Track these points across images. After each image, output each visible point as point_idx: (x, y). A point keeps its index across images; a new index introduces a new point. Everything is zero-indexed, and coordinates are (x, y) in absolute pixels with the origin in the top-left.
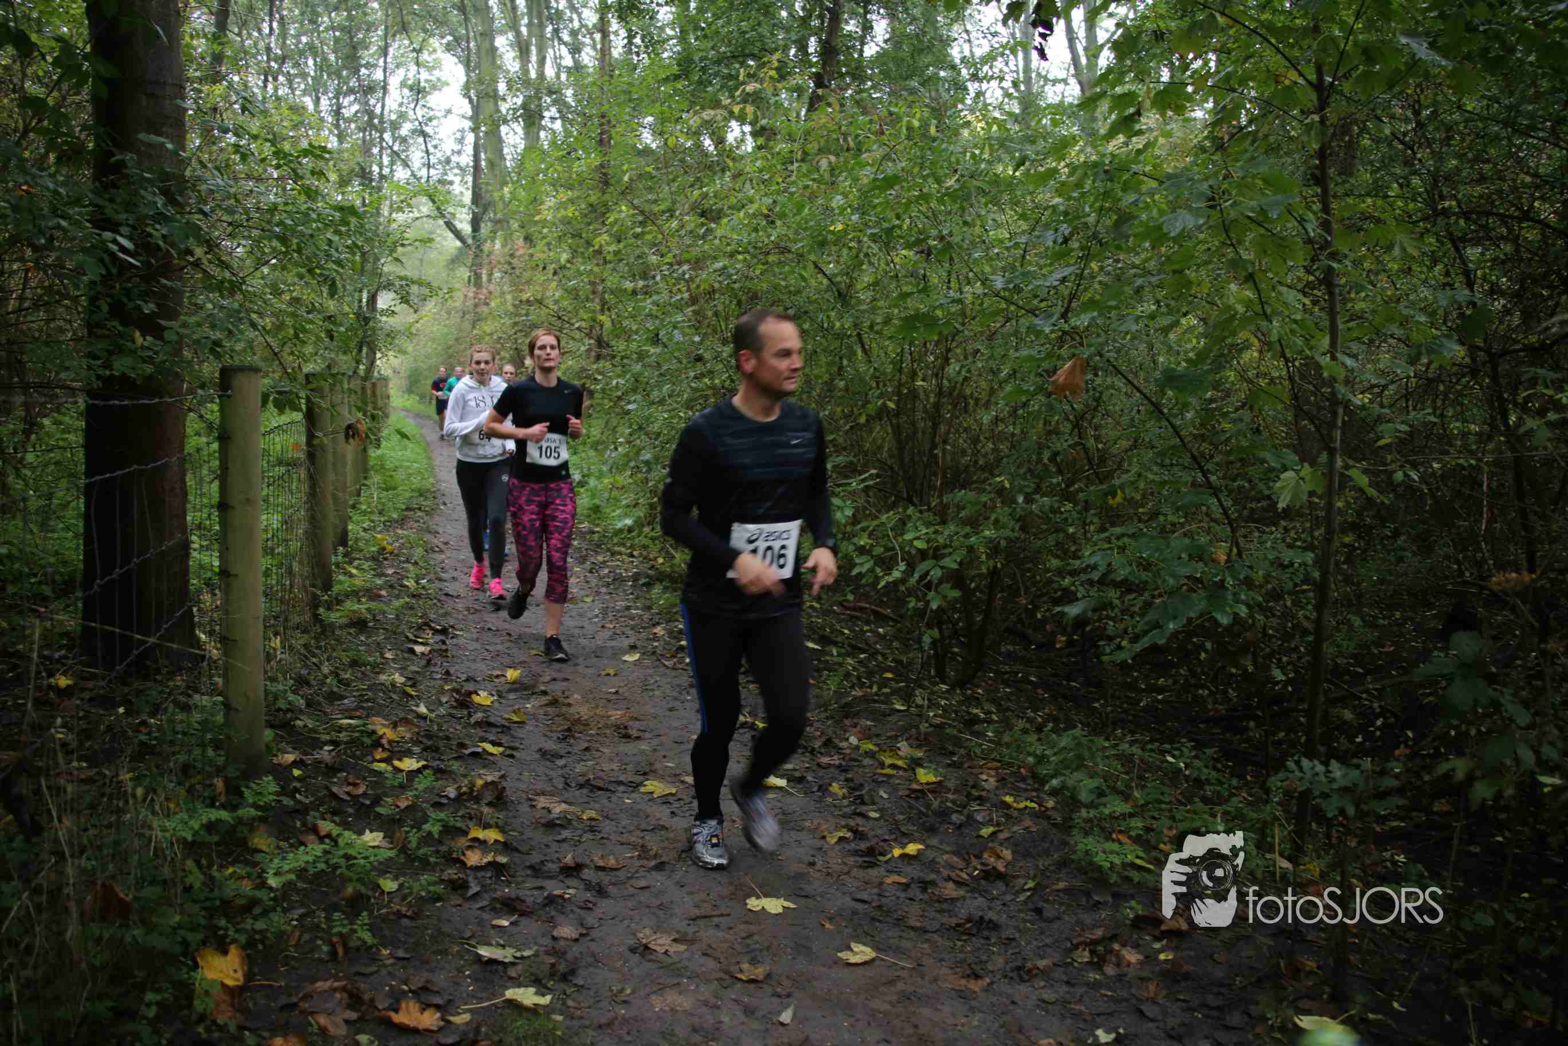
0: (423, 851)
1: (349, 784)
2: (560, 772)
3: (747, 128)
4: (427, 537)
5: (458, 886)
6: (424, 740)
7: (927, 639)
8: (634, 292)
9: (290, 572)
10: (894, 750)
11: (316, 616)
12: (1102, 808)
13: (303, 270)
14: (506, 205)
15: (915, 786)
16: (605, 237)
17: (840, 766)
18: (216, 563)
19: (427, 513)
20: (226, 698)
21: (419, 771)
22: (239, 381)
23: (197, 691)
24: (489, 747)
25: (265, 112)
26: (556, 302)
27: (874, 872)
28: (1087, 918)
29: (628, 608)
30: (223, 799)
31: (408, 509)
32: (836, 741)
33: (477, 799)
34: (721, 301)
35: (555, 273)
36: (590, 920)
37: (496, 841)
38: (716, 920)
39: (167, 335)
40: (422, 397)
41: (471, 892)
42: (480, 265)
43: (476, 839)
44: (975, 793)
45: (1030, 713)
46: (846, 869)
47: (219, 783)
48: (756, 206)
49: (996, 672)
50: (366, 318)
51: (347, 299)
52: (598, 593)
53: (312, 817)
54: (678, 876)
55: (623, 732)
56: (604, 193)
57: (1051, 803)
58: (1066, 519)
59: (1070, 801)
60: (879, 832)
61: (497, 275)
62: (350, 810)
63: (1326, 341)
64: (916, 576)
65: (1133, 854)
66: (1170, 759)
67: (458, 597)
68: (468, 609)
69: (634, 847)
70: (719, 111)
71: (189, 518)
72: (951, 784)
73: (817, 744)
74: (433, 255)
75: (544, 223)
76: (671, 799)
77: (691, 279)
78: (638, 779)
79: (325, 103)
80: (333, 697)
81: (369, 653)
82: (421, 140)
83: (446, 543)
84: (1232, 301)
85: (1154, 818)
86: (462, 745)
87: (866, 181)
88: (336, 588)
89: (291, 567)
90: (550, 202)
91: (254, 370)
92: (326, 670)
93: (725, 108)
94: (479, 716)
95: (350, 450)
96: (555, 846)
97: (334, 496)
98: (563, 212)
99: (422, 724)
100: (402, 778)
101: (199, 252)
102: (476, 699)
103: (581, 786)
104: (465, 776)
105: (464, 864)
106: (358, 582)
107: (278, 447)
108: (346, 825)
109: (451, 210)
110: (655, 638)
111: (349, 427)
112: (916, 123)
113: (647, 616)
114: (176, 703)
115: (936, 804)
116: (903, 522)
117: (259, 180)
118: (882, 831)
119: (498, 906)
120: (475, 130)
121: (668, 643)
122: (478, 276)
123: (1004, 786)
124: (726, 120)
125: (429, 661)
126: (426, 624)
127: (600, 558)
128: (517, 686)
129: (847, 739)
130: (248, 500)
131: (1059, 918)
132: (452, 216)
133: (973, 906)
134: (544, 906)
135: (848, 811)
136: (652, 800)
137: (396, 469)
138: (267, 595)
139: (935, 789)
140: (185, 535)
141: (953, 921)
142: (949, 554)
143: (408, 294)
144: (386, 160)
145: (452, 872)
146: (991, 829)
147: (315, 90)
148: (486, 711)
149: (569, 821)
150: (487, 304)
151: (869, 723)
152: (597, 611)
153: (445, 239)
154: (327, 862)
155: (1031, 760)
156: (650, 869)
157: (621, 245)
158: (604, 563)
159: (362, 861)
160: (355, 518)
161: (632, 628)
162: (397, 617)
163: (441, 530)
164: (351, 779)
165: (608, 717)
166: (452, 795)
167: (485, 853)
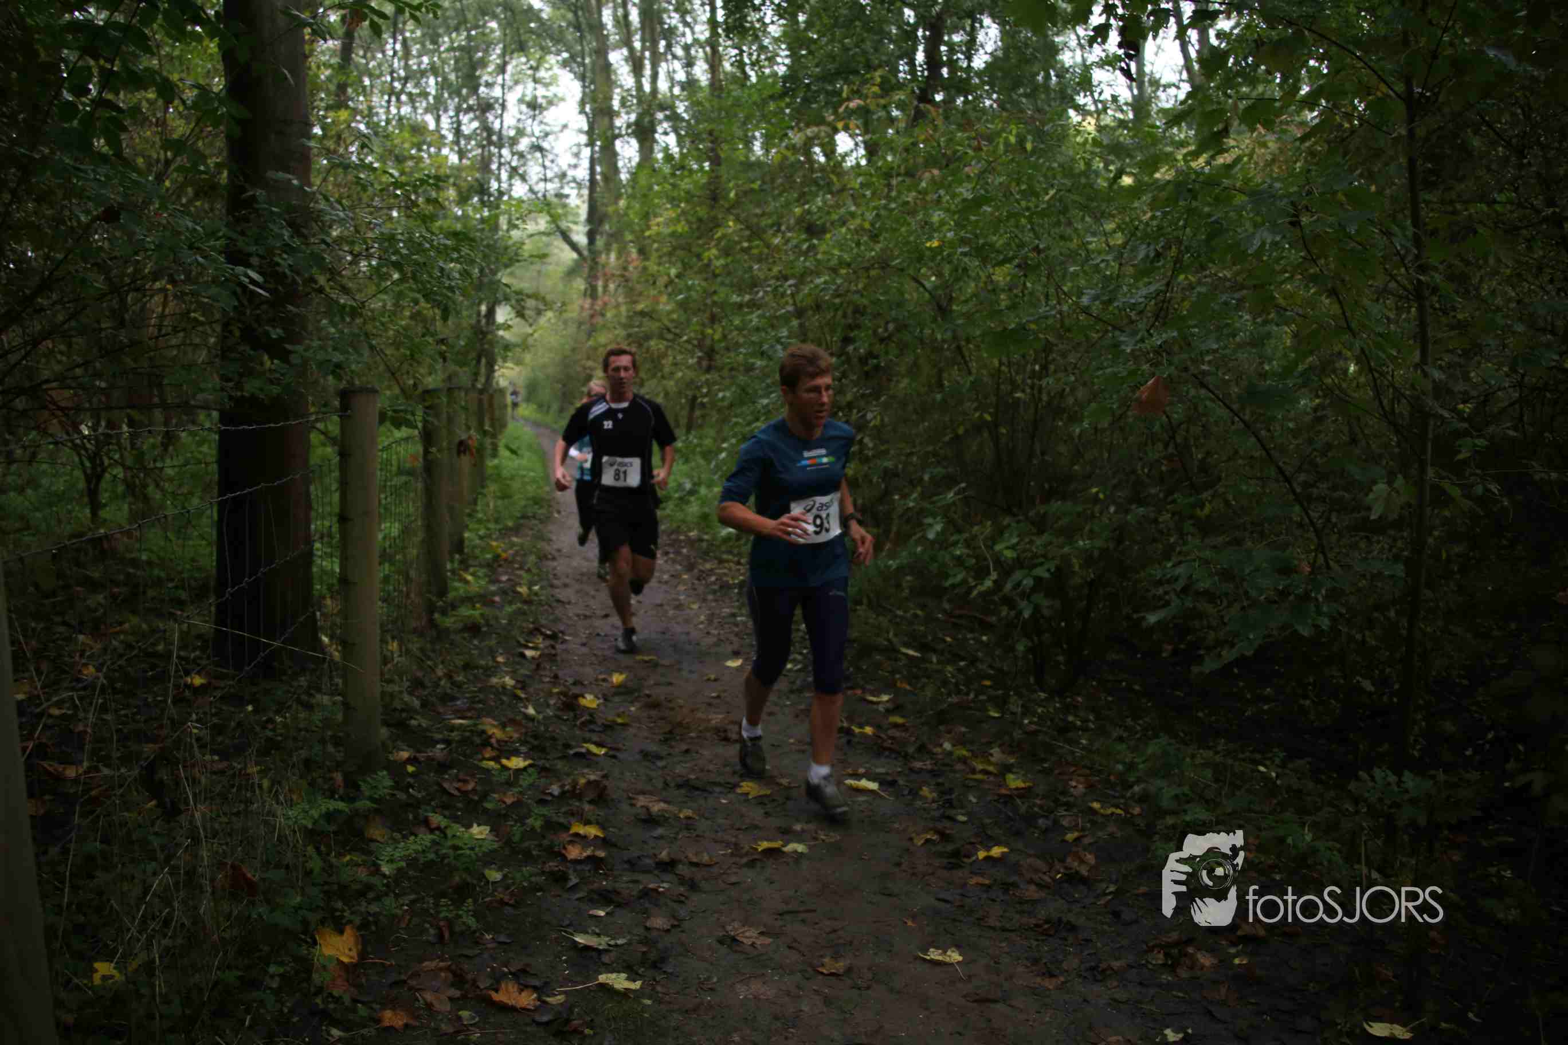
0: (526, 844)
1: (459, 781)
2: (660, 773)
4: (540, 545)
5: (559, 878)
6: (532, 740)
7: (1020, 648)
8: (741, 306)
9: (408, 579)
10: (986, 756)
11: (432, 622)
12: (1182, 815)
13: (418, 296)
14: (621, 218)
15: (1003, 791)
17: (931, 771)
18: (337, 570)
19: (541, 522)
20: (344, 697)
21: (525, 769)
22: (359, 402)
23: (319, 690)
24: (594, 749)
26: (666, 315)
27: (961, 873)
29: (734, 615)
30: (342, 790)
31: (523, 517)
32: (930, 747)
33: (579, 797)
36: (682, 912)
37: (596, 837)
38: (804, 915)
39: (292, 358)
40: (540, 406)
41: (570, 884)
42: (596, 277)
43: (577, 835)
44: (1063, 799)
46: (931, 870)
47: (339, 777)
48: (857, 221)
50: (484, 331)
51: (465, 314)
52: (705, 600)
53: (423, 812)
54: (768, 872)
55: (722, 735)
56: (712, 208)
57: (1137, 810)
59: (1154, 808)
60: (966, 835)
61: (612, 287)
62: (460, 805)
64: (1009, 586)
67: (569, 603)
68: (578, 616)
69: (728, 845)
70: (823, 127)
71: (313, 527)
73: (911, 750)
75: (655, 238)
76: (765, 800)
78: (735, 779)
80: (447, 698)
81: (483, 656)
82: (538, 154)
83: (559, 551)
86: (567, 746)
88: (451, 595)
89: (408, 575)
91: (374, 391)
92: (440, 672)
93: (830, 123)
94: (585, 717)
95: (466, 460)
96: (651, 842)
97: (450, 505)
98: (672, 228)
99: (530, 724)
100: (507, 776)
102: (583, 702)
103: (679, 786)
104: (568, 775)
105: (564, 857)
106: (475, 588)
107: (396, 462)
108: (454, 819)
109: (567, 223)
111: (461, 443)
112: (1013, 140)
114: (300, 702)
115: (1023, 809)
116: (999, 532)
118: (968, 834)
119: (595, 897)
120: (591, 144)
122: (594, 288)
123: (1093, 793)
125: (538, 666)
126: (537, 630)
127: (708, 566)
128: (623, 690)
129: (941, 745)
130: (366, 513)
131: (1136, 922)
132: (570, 230)
133: (1054, 908)
134: (640, 898)
135: (937, 814)
136: (747, 801)
137: (512, 478)
138: (384, 600)
139: (1024, 794)
140: (309, 541)
141: (1033, 921)
142: (1042, 564)
143: (523, 308)
144: (504, 176)
145: (552, 865)
146: (1076, 834)
147: (436, 108)
148: (591, 712)
149: (667, 819)
150: (603, 315)
151: (963, 729)
152: (702, 618)
153: (562, 250)
154: (436, 853)
155: (1120, 767)
156: (741, 867)
157: (730, 259)
158: (712, 570)
159: (468, 852)
160: (471, 526)
161: (737, 635)
162: (510, 621)
163: (554, 538)
164: (461, 776)
165: (709, 721)
166: (556, 793)
167: (585, 847)
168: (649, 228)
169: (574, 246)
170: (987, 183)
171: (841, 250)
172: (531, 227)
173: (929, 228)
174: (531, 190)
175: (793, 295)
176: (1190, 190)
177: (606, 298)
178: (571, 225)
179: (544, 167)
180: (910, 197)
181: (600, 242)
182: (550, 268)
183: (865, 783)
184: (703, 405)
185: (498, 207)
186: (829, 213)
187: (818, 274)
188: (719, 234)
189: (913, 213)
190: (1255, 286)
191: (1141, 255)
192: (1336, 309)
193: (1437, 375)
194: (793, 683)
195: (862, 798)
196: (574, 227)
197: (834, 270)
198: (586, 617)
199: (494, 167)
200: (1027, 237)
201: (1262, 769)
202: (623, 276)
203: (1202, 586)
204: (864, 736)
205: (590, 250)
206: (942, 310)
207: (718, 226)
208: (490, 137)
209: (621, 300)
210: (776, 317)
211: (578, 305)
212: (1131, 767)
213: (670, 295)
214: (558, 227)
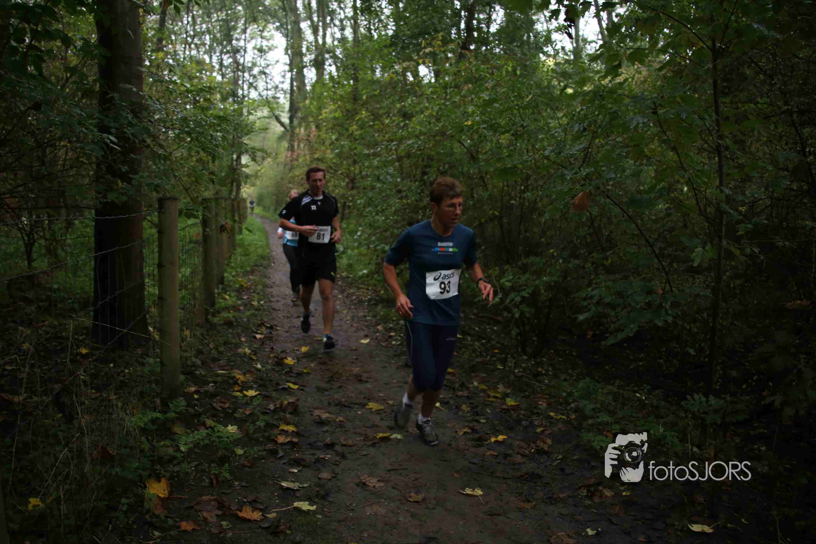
0: (257, 435)
1: (221, 402)
2: (326, 398)
4: (264, 280)
5: (273, 453)
6: (260, 381)
7: (513, 333)
8: (369, 156)
9: (194, 297)
10: (495, 389)
11: (207, 320)
12: (596, 419)
13: (199, 149)
14: (307, 109)
15: (504, 407)
16: (355, 127)
17: (467, 397)
18: (157, 292)
19: (265, 268)
20: (161, 359)
21: (256, 396)
22: (169, 204)
23: (148, 356)
24: (292, 386)
26: (330, 160)
27: (482, 449)
28: (587, 474)
29: (365, 316)
30: (160, 408)
31: (255, 265)
32: (467, 384)
33: (284, 411)
35: (330, 145)
36: (338, 470)
37: (293, 431)
38: (401, 471)
39: (134, 182)
40: (265, 208)
41: (279, 456)
42: (294, 140)
43: (283, 430)
46: (467, 448)
47: (158, 401)
50: (235, 169)
52: (350, 308)
53: (202, 419)
54: (382, 449)
55: (359, 378)
56: (354, 104)
57: (573, 416)
59: (583, 415)
60: (485, 429)
61: (302, 145)
62: (222, 415)
63: (717, 182)
64: (508, 301)
67: (279, 310)
68: (284, 317)
69: (361, 435)
70: (412, 62)
71: (144, 271)
72: (524, 406)
73: (457, 385)
75: (324, 119)
76: (381, 412)
80: (214, 360)
81: (234, 338)
82: (263, 76)
83: (274, 283)
86: (278, 384)
88: (217, 306)
89: (194, 295)
91: (176, 198)
92: (211, 346)
93: (415, 60)
94: (287, 369)
95: (225, 236)
96: (321, 434)
97: (217, 259)
98: (334, 114)
99: (259, 373)
100: (247, 400)
101: (149, 141)
102: (286, 361)
103: (336, 405)
104: (278, 399)
105: (276, 441)
106: (230, 303)
108: (219, 422)
110: (378, 331)
111: (222, 226)
112: (510, 69)
113: (374, 320)
114: (137, 361)
115: (515, 415)
116: (503, 273)
119: (292, 462)
120: (291, 71)
121: (384, 334)
122: (292, 146)
123: (551, 407)
124: (418, 66)
125: (263, 343)
126: (262, 324)
127: (352, 291)
128: (306, 355)
129: (472, 383)
130: (172, 263)
131: (573, 474)
132: (280, 115)
133: (530, 467)
134: (315, 463)
135: (470, 418)
136: (371, 412)
137: (250, 245)
138: (183, 309)
139: (515, 408)
140: (142, 277)
141: (519, 474)
142: (525, 289)
143: (255, 156)
144: (246, 87)
145: (270, 446)
146: (542, 429)
147: (210, 52)
148: (291, 367)
149: (329, 422)
150: (297, 160)
151: (484, 375)
152: (349, 318)
153: (276, 127)
154: (209, 440)
155: (564, 394)
156: (368, 446)
157: (363, 131)
158: (354, 293)
159: (226, 439)
160: (229, 270)
161: (366, 326)
162: (248, 320)
163: (272, 276)
164: (222, 400)
165: (352, 371)
166: (272, 409)
167: (287, 437)
168: (321, 114)
169: (282, 124)
170: (497, 92)
171: (421, 126)
172: (259, 114)
173: (466, 115)
174: (260, 95)
175: (396, 150)
176: (601, 96)
177: (299, 152)
178: (280, 113)
179: (267, 83)
180: (457, 99)
181: (296, 122)
182: (270, 136)
184: (349, 207)
185: (242, 103)
186: (414, 107)
187: (409, 139)
188: (357, 118)
189: (458, 107)
190: (634, 146)
191: (576, 129)
192: (676, 158)
193: (727, 191)
194: (396, 351)
196: (282, 114)
197: (417, 137)
198: (288, 317)
199: (240, 82)
200: (518, 119)
201: (638, 395)
202: (308, 140)
203: (607, 300)
205: (290, 126)
206: (473, 158)
207: (357, 113)
208: (238, 67)
209: (307, 152)
210: (387, 162)
211: (284, 155)
212: (570, 394)
213: (332, 149)
214: (273, 114)
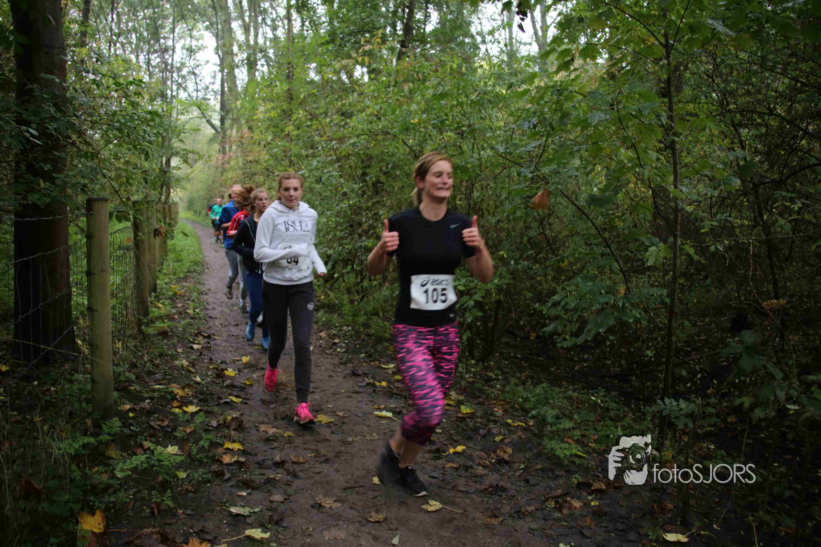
0: (200, 456)
1: (159, 420)
2: (272, 411)
3: (365, 70)
4: (199, 287)
5: (219, 474)
6: (199, 396)
8: (307, 156)
9: (126, 306)
11: (140, 330)
12: (559, 426)
13: (131, 146)
14: (239, 111)
15: (460, 415)
16: (291, 127)
18: (86, 303)
19: (199, 274)
20: (92, 375)
21: (197, 412)
22: (97, 206)
23: (77, 371)
24: (235, 399)
25: (109, 63)
26: (265, 162)
27: (440, 462)
28: (553, 484)
30: (92, 430)
31: (189, 272)
33: (228, 427)
34: (353, 160)
35: (265, 146)
36: (290, 491)
37: (239, 449)
38: (357, 489)
39: (57, 182)
40: (195, 212)
41: (226, 478)
42: (225, 142)
43: (228, 449)
44: (492, 418)
45: (518, 375)
46: (424, 460)
47: (89, 422)
48: (371, 110)
49: (501, 353)
50: (165, 171)
51: (155, 161)
53: (140, 439)
54: (336, 466)
56: (290, 104)
57: (531, 423)
58: (536, 273)
59: (542, 421)
60: (441, 440)
61: (234, 147)
62: (160, 435)
63: (672, 178)
65: (576, 450)
66: (593, 398)
67: (216, 318)
68: (221, 325)
69: (313, 451)
70: (350, 61)
71: (71, 279)
72: (479, 414)
74: (200, 138)
75: (259, 120)
76: (331, 425)
77: (337, 149)
79: (142, 58)
80: (150, 373)
81: (169, 349)
82: (193, 77)
83: (209, 290)
84: (622, 158)
85: (585, 429)
86: (220, 398)
87: (429, 96)
88: (151, 315)
89: (126, 304)
90: (262, 109)
91: (106, 200)
92: (146, 358)
93: (354, 58)
94: (228, 382)
96: (270, 452)
97: (149, 266)
98: (268, 114)
99: (198, 387)
100: (187, 417)
101: (74, 137)
102: (226, 373)
103: (283, 419)
104: (221, 414)
105: (221, 462)
106: (164, 311)
107: (119, 240)
108: (158, 443)
109: (210, 113)
110: (321, 338)
111: (156, 230)
112: (455, 66)
114: (66, 379)
115: (471, 424)
117: (107, 98)
118: (443, 439)
119: (240, 484)
120: (222, 71)
121: (327, 341)
122: (224, 148)
123: (507, 414)
124: (354, 65)
125: (201, 353)
126: (199, 334)
128: (248, 365)
130: (102, 271)
131: (537, 484)
132: (210, 117)
133: (492, 478)
134: (266, 484)
136: (321, 426)
137: (182, 251)
138: (113, 319)
139: (471, 416)
140: (69, 288)
141: (483, 487)
142: (476, 293)
143: (187, 158)
144: (174, 88)
145: (215, 467)
146: (501, 437)
147: (137, 51)
148: (232, 379)
149: (277, 438)
150: (229, 163)
153: (206, 128)
154: (149, 464)
155: (521, 400)
156: (321, 463)
157: (300, 131)
159: (167, 462)
160: (160, 277)
162: (184, 330)
163: (206, 283)
164: (160, 418)
166: (215, 425)
167: (233, 456)
168: (255, 115)
169: (213, 126)
172: (191, 114)
174: (190, 96)
177: (231, 154)
179: (196, 83)
181: (227, 124)
183: (385, 413)
185: (171, 103)
186: (355, 105)
187: (351, 138)
188: (294, 118)
190: (593, 143)
194: (342, 359)
195: (384, 422)
196: (213, 116)
198: (226, 326)
199: (169, 83)
202: (240, 142)
204: (382, 387)
205: (222, 128)
207: (293, 113)
208: (166, 67)
209: (239, 154)
210: (326, 162)
211: (215, 158)
213: (267, 150)
214: (204, 115)
